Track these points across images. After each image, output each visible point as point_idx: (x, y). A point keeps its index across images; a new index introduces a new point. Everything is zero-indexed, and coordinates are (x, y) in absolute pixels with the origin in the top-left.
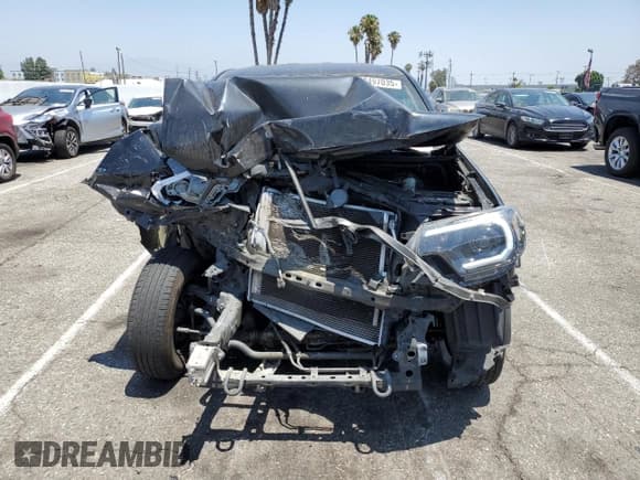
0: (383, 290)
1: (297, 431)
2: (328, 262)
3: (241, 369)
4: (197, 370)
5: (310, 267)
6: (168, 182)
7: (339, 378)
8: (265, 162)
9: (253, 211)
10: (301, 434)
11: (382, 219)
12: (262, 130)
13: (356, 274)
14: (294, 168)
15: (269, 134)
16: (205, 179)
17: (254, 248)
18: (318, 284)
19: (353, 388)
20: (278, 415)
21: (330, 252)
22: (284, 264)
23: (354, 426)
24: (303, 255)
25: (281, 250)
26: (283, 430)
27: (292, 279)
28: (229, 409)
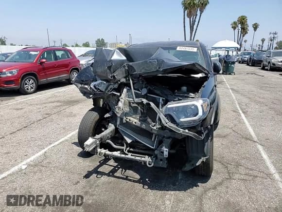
0: (155, 127)
1: (125, 177)
2: (140, 115)
3: (106, 149)
4: (87, 145)
5: (134, 116)
6: (96, 83)
7: (137, 158)
8: (125, 77)
9: (121, 95)
10: (127, 179)
11: (159, 100)
12: (124, 66)
13: (149, 120)
14: (132, 80)
15: (127, 68)
16: (105, 83)
17: (119, 108)
18: (135, 123)
19: (141, 162)
20: (122, 171)
21: (141, 111)
22: (126, 114)
23: (147, 179)
24: (132, 112)
25: (127, 109)
26: (121, 176)
27: (128, 120)
28: (107, 166)
